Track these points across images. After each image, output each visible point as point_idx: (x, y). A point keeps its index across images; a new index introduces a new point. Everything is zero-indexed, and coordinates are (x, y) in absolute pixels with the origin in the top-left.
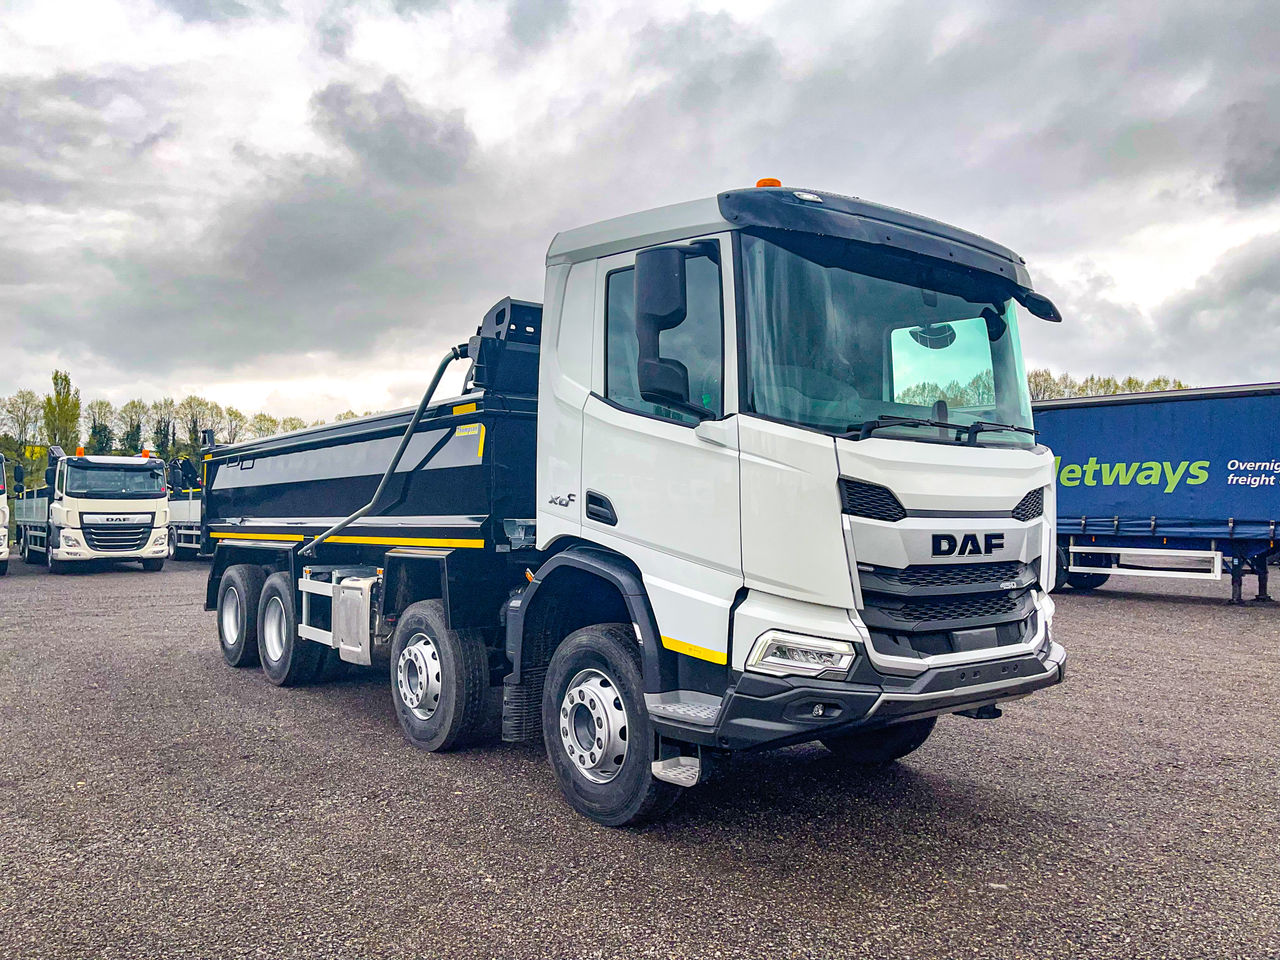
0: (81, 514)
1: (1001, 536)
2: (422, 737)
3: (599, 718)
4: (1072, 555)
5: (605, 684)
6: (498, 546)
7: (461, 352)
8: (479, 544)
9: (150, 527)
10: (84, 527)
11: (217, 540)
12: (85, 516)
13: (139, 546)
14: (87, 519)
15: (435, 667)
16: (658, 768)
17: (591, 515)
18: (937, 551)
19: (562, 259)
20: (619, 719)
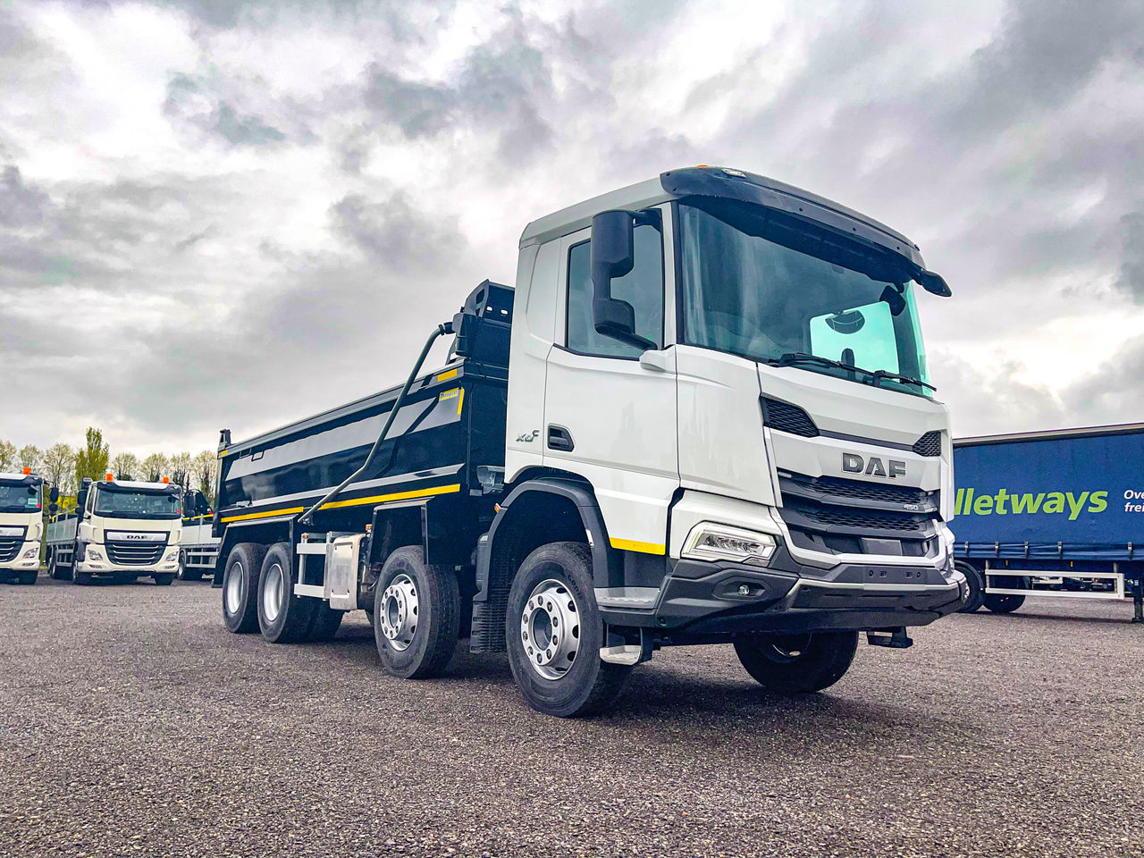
0: (106, 531)
1: (903, 464)
2: (398, 669)
3: (555, 618)
4: (987, 577)
5: (561, 591)
6: (471, 491)
7: (447, 329)
8: (455, 488)
9: (164, 544)
10: (107, 543)
11: (227, 523)
12: (108, 533)
13: (154, 562)
14: (111, 536)
15: (413, 602)
16: (606, 654)
17: (552, 445)
18: (846, 468)
19: (533, 241)
20: (573, 619)
